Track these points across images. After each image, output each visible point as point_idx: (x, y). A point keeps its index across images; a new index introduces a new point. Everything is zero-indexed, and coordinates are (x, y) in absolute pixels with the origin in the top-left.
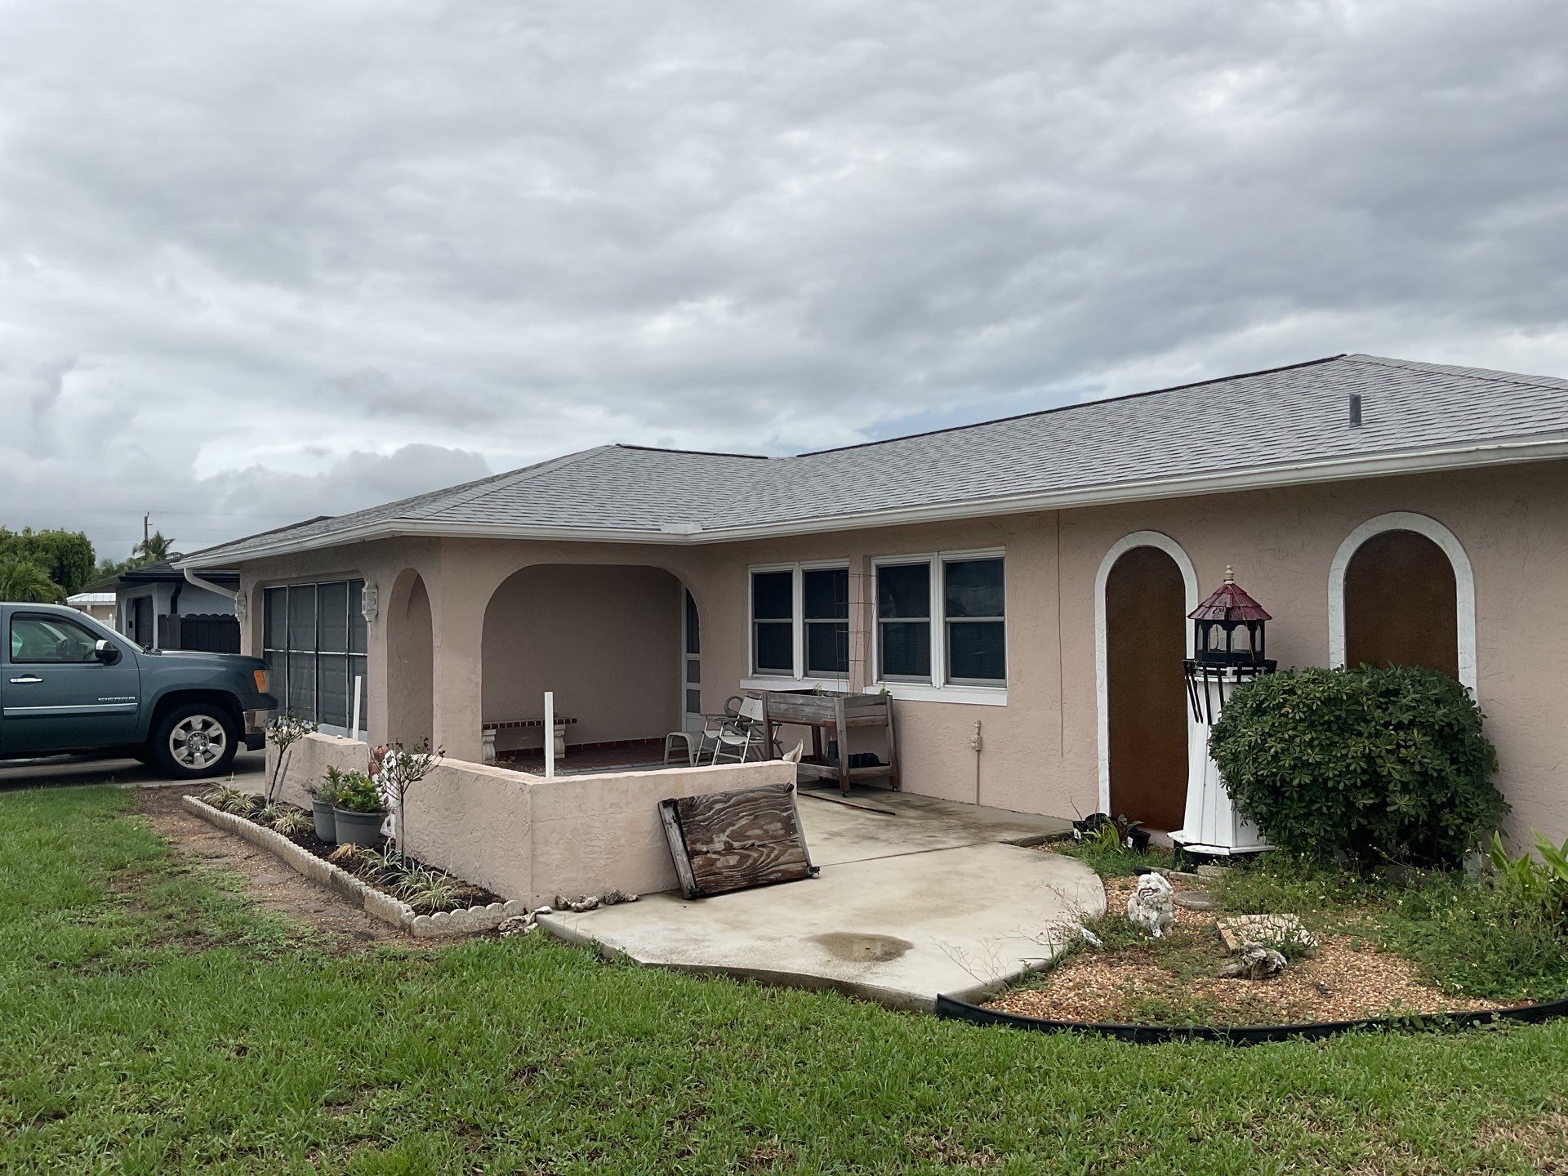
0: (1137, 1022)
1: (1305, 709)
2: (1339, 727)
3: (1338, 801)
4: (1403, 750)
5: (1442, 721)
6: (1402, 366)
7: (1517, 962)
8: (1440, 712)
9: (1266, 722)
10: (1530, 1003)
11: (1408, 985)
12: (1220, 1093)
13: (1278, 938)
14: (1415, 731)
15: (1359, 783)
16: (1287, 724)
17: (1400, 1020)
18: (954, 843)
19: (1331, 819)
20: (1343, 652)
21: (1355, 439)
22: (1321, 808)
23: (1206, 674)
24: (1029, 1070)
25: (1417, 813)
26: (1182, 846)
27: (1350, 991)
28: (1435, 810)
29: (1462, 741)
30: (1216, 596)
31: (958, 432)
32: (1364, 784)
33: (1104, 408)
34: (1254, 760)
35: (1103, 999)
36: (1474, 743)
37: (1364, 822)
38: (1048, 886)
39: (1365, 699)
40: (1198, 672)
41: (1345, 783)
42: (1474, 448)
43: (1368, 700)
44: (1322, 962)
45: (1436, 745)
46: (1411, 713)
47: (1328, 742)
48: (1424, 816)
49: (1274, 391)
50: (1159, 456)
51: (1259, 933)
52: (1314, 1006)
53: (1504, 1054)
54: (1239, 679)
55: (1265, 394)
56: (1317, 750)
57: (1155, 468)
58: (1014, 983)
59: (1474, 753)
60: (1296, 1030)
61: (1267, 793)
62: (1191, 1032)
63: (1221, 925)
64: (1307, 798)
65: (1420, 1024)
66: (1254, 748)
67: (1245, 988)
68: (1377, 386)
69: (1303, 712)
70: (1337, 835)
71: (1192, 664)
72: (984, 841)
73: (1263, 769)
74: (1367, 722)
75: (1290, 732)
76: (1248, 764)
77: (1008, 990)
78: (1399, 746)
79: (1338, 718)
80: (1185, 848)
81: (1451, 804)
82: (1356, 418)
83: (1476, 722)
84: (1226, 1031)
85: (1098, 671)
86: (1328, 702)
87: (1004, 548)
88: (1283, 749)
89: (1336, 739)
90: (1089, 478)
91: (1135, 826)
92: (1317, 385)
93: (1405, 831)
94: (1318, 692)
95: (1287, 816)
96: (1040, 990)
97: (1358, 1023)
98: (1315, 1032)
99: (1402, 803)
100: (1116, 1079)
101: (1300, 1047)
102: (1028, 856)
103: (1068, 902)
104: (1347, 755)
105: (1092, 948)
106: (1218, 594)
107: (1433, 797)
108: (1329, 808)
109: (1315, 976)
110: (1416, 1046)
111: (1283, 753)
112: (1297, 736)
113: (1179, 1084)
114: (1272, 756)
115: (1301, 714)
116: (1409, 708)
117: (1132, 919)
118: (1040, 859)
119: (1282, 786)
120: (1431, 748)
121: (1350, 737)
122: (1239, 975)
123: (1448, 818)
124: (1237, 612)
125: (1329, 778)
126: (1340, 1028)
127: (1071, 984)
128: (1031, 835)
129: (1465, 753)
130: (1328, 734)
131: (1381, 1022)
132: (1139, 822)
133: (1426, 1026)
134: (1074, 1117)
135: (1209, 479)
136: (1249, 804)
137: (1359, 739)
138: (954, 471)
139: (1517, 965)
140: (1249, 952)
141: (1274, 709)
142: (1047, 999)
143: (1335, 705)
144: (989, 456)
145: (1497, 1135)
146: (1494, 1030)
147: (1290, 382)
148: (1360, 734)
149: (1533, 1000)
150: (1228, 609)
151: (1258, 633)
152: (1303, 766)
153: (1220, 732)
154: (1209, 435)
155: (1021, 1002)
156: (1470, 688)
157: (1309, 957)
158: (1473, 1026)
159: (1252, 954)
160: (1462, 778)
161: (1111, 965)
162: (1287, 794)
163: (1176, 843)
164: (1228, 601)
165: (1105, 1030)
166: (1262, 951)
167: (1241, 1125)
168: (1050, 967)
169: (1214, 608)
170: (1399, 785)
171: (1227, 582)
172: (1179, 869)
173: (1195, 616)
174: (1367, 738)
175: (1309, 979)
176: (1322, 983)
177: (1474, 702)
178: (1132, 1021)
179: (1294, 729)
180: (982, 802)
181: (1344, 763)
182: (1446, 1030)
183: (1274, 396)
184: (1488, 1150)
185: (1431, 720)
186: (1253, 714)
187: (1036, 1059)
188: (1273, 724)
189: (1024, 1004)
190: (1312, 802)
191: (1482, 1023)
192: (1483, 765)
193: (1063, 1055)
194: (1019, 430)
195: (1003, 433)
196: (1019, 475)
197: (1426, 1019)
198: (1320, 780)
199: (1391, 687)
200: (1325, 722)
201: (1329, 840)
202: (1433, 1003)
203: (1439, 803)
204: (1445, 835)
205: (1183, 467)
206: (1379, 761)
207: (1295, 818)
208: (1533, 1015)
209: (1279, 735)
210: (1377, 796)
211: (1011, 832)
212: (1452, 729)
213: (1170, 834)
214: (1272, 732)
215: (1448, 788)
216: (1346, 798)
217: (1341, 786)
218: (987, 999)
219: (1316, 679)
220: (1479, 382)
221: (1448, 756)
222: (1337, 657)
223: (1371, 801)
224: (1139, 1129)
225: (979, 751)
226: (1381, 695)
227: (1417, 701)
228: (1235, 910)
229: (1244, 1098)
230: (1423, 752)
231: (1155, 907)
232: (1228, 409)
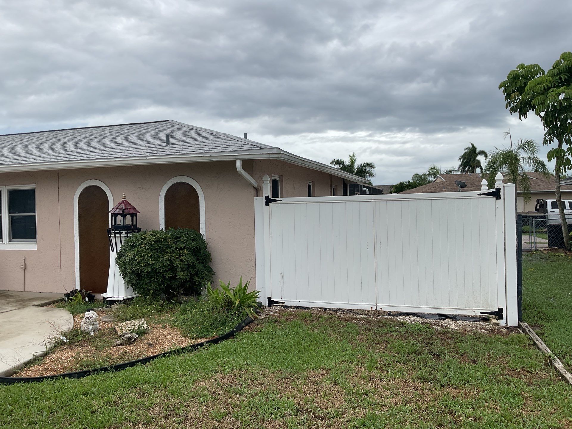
0: (79, 370)
1: (149, 245)
2: (160, 250)
3: (160, 276)
4: (181, 257)
5: (194, 246)
6: (186, 126)
7: (213, 324)
8: (193, 243)
9: (135, 250)
10: (216, 337)
11: (179, 338)
12: (106, 391)
13: (136, 329)
14: (185, 250)
15: (167, 270)
16: (143, 250)
17: (175, 351)
18: (10, 309)
19: (158, 283)
20: (164, 224)
21: (167, 150)
22: (154, 279)
23: (115, 234)
24: (28, 399)
25: (186, 278)
26: (106, 298)
27: (160, 343)
28: (192, 276)
29: (200, 253)
30: (119, 205)
31: (18, 135)
32: (169, 270)
33: (81, 131)
34: (131, 265)
35: (66, 363)
36: (204, 253)
37: (169, 283)
38: (48, 322)
39: (169, 240)
40: (112, 233)
41: (162, 270)
42: (203, 155)
43: (170, 240)
44: (151, 334)
45: (192, 254)
46: (184, 244)
47: (157, 256)
48: (188, 279)
49: (144, 130)
50: (98, 151)
51: (129, 328)
52: (147, 351)
53: (205, 356)
54: (127, 235)
55: (140, 131)
56: (153, 259)
57: (96, 156)
58: (28, 364)
59: (204, 256)
60: (138, 361)
61: (136, 276)
62: (99, 370)
63: (116, 327)
64: (150, 276)
65: (181, 351)
66: (131, 260)
67: (122, 349)
68: (177, 132)
69: (148, 246)
70: (160, 288)
71: (110, 230)
72: (24, 306)
73: (134, 267)
74: (170, 248)
75: (144, 254)
76: (129, 266)
77: (25, 367)
78: (180, 256)
79: (160, 247)
80: (107, 299)
81: (197, 274)
82: (168, 143)
83: (205, 246)
84: (112, 367)
85: (75, 235)
86: (157, 242)
87: (35, 185)
88: (141, 260)
89: (160, 255)
90: (69, 158)
91: (89, 293)
92: (158, 130)
93: (183, 285)
94: (153, 238)
95: (143, 283)
96: (40, 365)
97: (160, 355)
98: (145, 361)
99: (181, 275)
100: (65, 395)
101: (139, 368)
102: (44, 310)
103: (56, 327)
104: (163, 260)
105: (64, 343)
106: (120, 204)
107: (191, 272)
108: (157, 279)
109: (148, 340)
110: (178, 359)
111: (141, 261)
112: (146, 255)
113: (91, 392)
114: (137, 262)
115: (148, 247)
116: (184, 243)
117: (82, 329)
118: (48, 311)
119: (141, 273)
120: (190, 255)
121: (164, 254)
122: (121, 344)
123: (196, 279)
124: (127, 210)
125: (157, 269)
126: (153, 358)
127: (54, 360)
128: (46, 301)
129: (201, 257)
130: (157, 253)
131: (168, 353)
132: (90, 291)
133: (183, 351)
134: (44, 415)
135: (115, 161)
136: (130, 280)
137: (167, 254)
138: (13, 151)
139: (214, 325)
140: (124, 335)
141: (138, 245)
142: (42, 368)
143: (159, 243)
144: (30, 146)
145: (200, 385)
146: (204, 348)
147: (149, 128)
148: (168, 252)
149: (217, 336)
150: (123, 209)
151: (135, 217)
152: (148, 265)
153: (120, 255)
154: (118, 144)
155: (31, 371)
156: (204, 235)
157: (147, 333)
158: (198, 348)
159: (125, 336)
160: (200, 265)
161: (72, 349)
162: (143, 276)
163: (104, 298)
164: (123, 206)
165: (64, 376)
166: (129, 334)
167: (112, 402)
168: (45, 354)
169: (118, 209)
170: (180, 269)
171: (123, 199)
172: (105, 307)
173: (111, 212)
174: (170, 254)
175: (146, 341)
176: (150, 342)
177: (204, 239)
178: (77, 370)
179: (145, 252)
180: (26, 290)
181: (162, 263)
182: (189, 351)
183: (143, 132)
184: (195, 391)
185: (191, 246)
186: (131, 248)
187: (31, 394)
188: (138, 251)
189: (32, 372)
190: (151, 277)
191: (201, 347)
192: (207, 260)
193: (44, 390)
194: (45, 137)
195: (38, 138)
196: (41, 155)
197: (183, 349)
198: (154, 269)
199: (178, 236)
200: (156, 249)
201: (157, 290)
202: (187, 342)
203: (193, 274)
204: (195, 284)
205: (106, 156)
206: (174, 261)
207: (145, 284)
208: (215, 341)
209: (140, 255)
210: (173, 274)
211: (38, 301)
212: (197, 249)
213: (102, 295)
214: (137, 254)
215: (196, 268)
216: (163, 275)
217: (161, 271)
218: (15, 373)
219: (153, 234)
220: (208, 134)
221: (196, 258)
222: (162, 226)
223: (171, 275)
224: (72, 413)
225: (25, 269)
226: (175, 239)
227: (186, 240)
228: (121, 320)
229: (115, 391)
230: (188, 257)
231: (91, 324)
232: (126, 135)
